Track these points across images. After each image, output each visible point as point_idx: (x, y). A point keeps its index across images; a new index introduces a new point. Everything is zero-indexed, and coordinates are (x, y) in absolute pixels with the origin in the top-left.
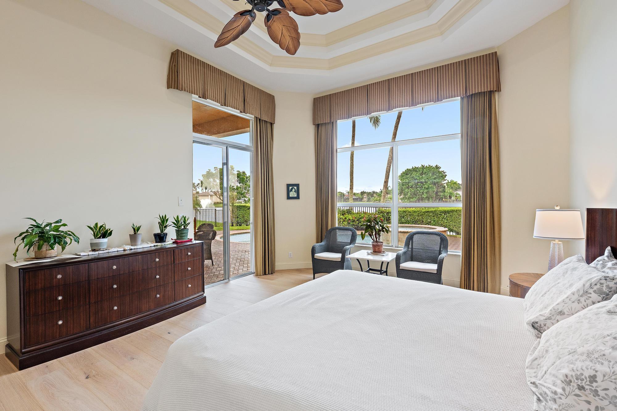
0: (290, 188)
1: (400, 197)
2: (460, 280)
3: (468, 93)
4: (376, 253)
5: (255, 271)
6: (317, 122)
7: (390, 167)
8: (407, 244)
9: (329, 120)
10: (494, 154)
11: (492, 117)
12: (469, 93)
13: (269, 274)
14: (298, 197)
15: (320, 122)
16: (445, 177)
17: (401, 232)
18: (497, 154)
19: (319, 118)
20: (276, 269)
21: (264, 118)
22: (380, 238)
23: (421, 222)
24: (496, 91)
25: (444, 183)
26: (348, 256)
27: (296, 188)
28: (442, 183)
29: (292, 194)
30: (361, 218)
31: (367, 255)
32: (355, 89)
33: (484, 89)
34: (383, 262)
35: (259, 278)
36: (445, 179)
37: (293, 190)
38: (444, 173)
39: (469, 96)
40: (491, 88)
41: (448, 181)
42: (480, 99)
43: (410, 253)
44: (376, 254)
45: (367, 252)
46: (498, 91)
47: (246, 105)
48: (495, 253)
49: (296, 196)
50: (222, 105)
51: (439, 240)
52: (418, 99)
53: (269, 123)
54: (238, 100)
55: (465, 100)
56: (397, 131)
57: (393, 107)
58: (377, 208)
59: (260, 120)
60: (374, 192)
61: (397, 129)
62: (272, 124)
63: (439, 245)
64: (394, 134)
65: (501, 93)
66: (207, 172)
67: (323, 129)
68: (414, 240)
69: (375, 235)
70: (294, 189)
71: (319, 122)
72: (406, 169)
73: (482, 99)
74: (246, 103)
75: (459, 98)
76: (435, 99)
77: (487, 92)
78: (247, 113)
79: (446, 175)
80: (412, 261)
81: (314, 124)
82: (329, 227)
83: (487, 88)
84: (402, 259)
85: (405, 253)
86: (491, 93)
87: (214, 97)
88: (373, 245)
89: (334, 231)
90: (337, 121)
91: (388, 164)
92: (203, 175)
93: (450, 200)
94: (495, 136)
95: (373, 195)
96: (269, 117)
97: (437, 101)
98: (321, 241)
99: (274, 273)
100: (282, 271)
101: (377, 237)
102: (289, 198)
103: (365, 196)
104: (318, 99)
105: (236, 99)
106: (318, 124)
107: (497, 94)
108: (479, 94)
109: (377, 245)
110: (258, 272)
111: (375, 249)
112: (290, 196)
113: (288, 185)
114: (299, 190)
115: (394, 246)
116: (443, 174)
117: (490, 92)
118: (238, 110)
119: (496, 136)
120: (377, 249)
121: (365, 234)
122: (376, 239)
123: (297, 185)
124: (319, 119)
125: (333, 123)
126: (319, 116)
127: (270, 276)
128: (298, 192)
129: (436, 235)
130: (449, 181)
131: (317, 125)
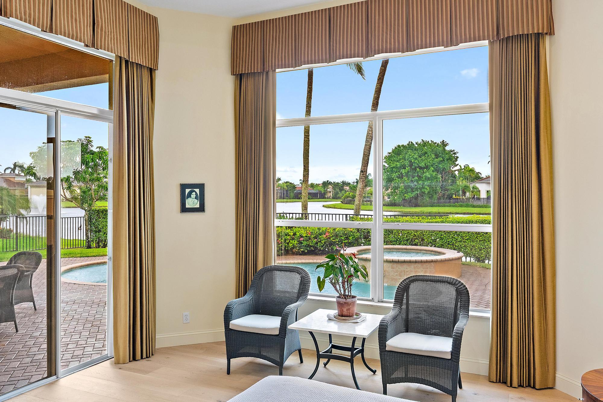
0: (187, 191)
1: (387, 192)
2: (488, 363)
3: (502, 35)
4: (343, 318)
5: (113, 355)
6: (239, 71)
7: (370, 147)
8: (398, 300)
9: (261, 68)
10: (545, 143)
11: (540, 79)
12: (504, 35)
13: (142, 358)
14: (201, 209)
15: (245, 70)
16: (456, 160)
17: (387, 261)
18: (549, 143)
19: (243, 62)
20: (157, 346)
21: (135, 58)
22: (351, 289)
23: (420, 240)
24: (546, 34)
25: (455, 171)
26: (292, 326)
27: (197, 190)
28: (452, 169)
29: (191, 203)
30: (320, 234)
31: (327, 321)
32: (307, 14)
33: (528, 30)
34: (355, 338)
35: (120, 370)
36: (457, 163)
37: (193, 195)
38: (455, 153)
39: (503, 39)
40: (538, 29)
41: (461, 167)
42: (520, 46)
43: (404, 316)
44: (344, 320)
45: (328, 316)
46: (550, 34)
47: (97, 32)
48: (546, 317)
49: (198, 206)
50: (44, 31)
51: (454, 293)
52: (418, 40)
53: (146, 70)
54: (80, 22)
55: (497, 46)
56: (381, 86)
57: (375, 50)
58: (348, 216)
59: (127, 62)
60: (344, 183)
61: (382, 83)
62: (151, 71)
63: (454, 302)
64: (376, 92)
65: (553, 37)
66: (39, 147)
67: (249, 83)
68: (410, 293)
69: (343, 283)
70: (194, 193)
71: (242, 71)
72: (396, 146)
73: (524, 46)
74: (98, 28)
75: (486, 42)
76: (447, 42)
77: (532, 35)
78: (99, 48)
79: (458, 157)
80: (407, 331)
81: (233, 74)
82: (260, 266)
83: (533, 28)
84: (390, 330)
85: (395, 318)
86: (538, 36)
87: (25, 14)
88: (339, 303)
89: (268, 273)
90: (275, 70)
91: (367, 141)
92: (31, 154)
93: (464, 197)
94: (545, 112)
95: (342, 187)
96: (145, 58)
97: (449, 45)
98: (245, 293)
99: (152, 355)
100: (169, 350)
101: (346, 286)
102: (184, 209)
103: (330, 188)
104: (240, 28)
105: (76, 20)
106: (241, 75)
107: (547, 38)
108: (519, 38)
109: (345, 303)
110: (119, 355)
111: (343, 310)
112: (187, 206)
113: (183, 187)
114: (204, 195)
115: (376, 300)
116: (453, 155)
117: (537, 34)
118: (80, 41)
119: (548, 112)
120: (345, 310)
121: (324, 281)
122: (345, 291)
123: (201, 187)
124: (242, 66)
125: (267, 73)
126: (243, 60)
127: (144, 362)
128: (201, 198)
129: (449, 283)
130: (463, 167)
131: (239, 76)
